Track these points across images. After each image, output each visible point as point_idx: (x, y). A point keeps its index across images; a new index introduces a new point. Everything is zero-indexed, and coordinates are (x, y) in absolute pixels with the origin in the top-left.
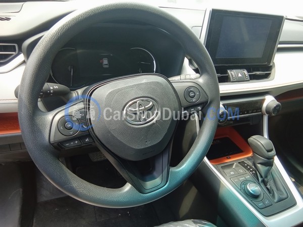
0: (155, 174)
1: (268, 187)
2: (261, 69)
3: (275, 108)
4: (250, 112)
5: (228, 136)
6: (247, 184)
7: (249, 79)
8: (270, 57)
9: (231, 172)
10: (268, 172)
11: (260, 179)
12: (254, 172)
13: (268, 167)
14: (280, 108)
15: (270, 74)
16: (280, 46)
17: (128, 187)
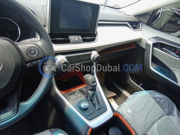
0: (8, 109)
1: (93, 102)
2: (90, 35)
3: (97, 58)
4: (84, 61)
5: (77, 75)
6: (81, 103)
7: (82, 41)
8: (94, 29)
9: (73, 97)
11: (89, 99)
12: (87, 95)
13: (93, 92)
14: (99, 58)
15: (95, 38)
16: (99, 22)
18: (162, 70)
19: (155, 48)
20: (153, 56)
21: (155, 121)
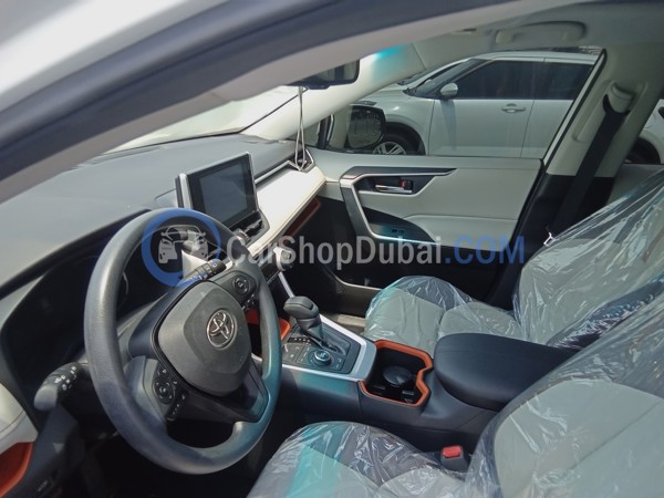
1: (330, 346)
2: (251, 221)
8: (252, 203)
9: (289, 356)
10: (321, 332)
12: (309, 341)
13: (318, 328)
15: (261, 223)
16: (256, 181)
17: (239, 425)
18: (394, 231)
19: (361, 192)
20: (365, 209)
21: (437, 330)
